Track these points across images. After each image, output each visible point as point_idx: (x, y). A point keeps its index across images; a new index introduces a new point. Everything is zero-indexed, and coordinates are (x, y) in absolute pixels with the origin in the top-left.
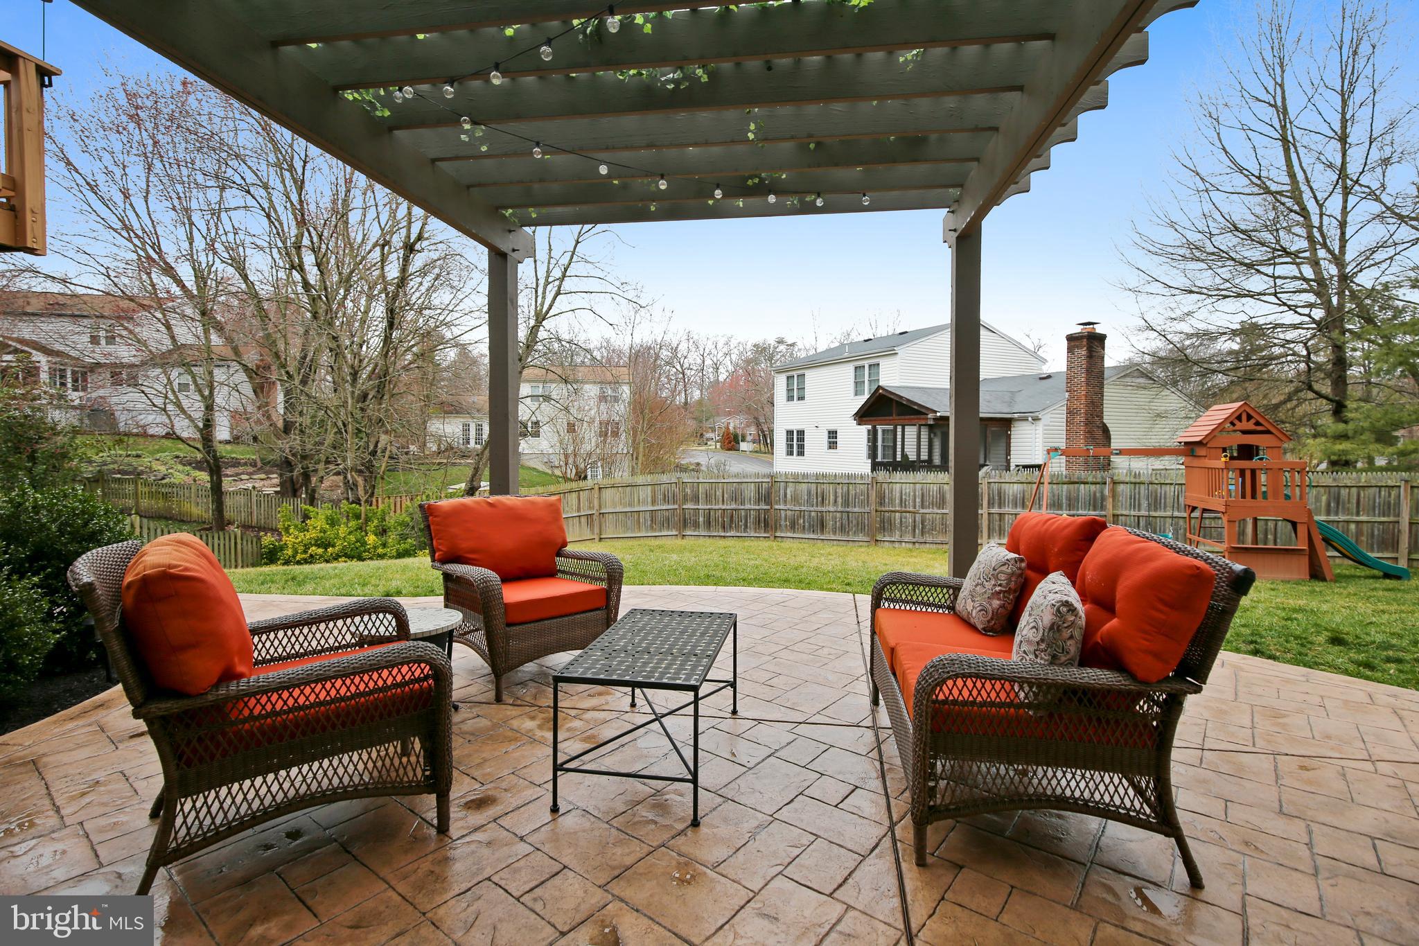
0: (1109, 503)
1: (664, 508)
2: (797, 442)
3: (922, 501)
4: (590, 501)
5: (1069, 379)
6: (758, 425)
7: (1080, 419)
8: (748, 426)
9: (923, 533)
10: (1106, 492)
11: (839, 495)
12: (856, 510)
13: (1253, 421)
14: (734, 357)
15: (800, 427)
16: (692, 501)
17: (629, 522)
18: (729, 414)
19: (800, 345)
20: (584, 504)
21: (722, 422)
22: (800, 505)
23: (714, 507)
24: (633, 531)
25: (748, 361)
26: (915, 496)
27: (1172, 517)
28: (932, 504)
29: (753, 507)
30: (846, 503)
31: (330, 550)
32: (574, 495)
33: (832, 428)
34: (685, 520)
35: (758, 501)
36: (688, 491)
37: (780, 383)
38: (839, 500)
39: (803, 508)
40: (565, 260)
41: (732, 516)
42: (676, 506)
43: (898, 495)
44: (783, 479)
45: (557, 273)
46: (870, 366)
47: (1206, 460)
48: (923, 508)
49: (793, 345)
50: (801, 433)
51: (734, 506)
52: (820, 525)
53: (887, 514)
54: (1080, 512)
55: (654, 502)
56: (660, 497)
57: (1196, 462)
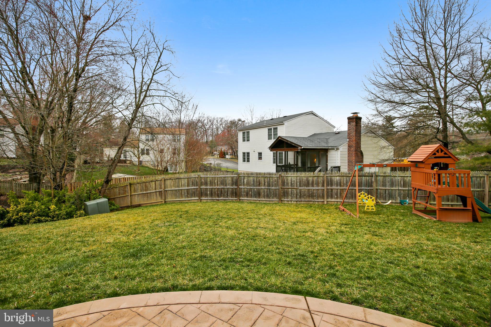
0: (374, 185)
1: (193, 188)
2: (247, 157)
3: (300, 184)
4: (161, 186)
5: (349, 134)
6: (232, 149)
7: (353, 149)
8: (229, 149)
9: (300, 197)
10: (373, 180)
11: (266, 181)
12: (273, 188)
13: (443, 153)
14: (223, 125)
15: (248, 151)
16: (204, 185)
17: (178, 194)
18: (222, 145)
19: (246, 121)
20: (158, 186)
21: (219, 148)
22: (250, 186)
23: (214, 187)
24: (179, 198)
25: (228, 127)
26: (297, 182)
27: (398, 190)
28: (304, 185)
29: (230, 187)
30: (269, 185)
31: (31, 213)
32: (153, 183)
33: (260, 151)
34: (202, 193)
35: (232, 185)
36: (203, 180)
37: (240, 135)
38: (266, 184)
39: (251, 187)
40: (148, 83)
41: (221, 191)
42: (198, 187)
43: (290, 181)
44: (243, 175)
45: (145, 88)
46: (274, 129)
47: (424, 169)
48: (300, 187)
49: (244, 121)
50: (248, 153)
51: (222, 187)
52: (258, 194)
53: (286, 190)
54: (363, 188)
55: (188, 186)
56: (191, 183)
57: (418, 170)
